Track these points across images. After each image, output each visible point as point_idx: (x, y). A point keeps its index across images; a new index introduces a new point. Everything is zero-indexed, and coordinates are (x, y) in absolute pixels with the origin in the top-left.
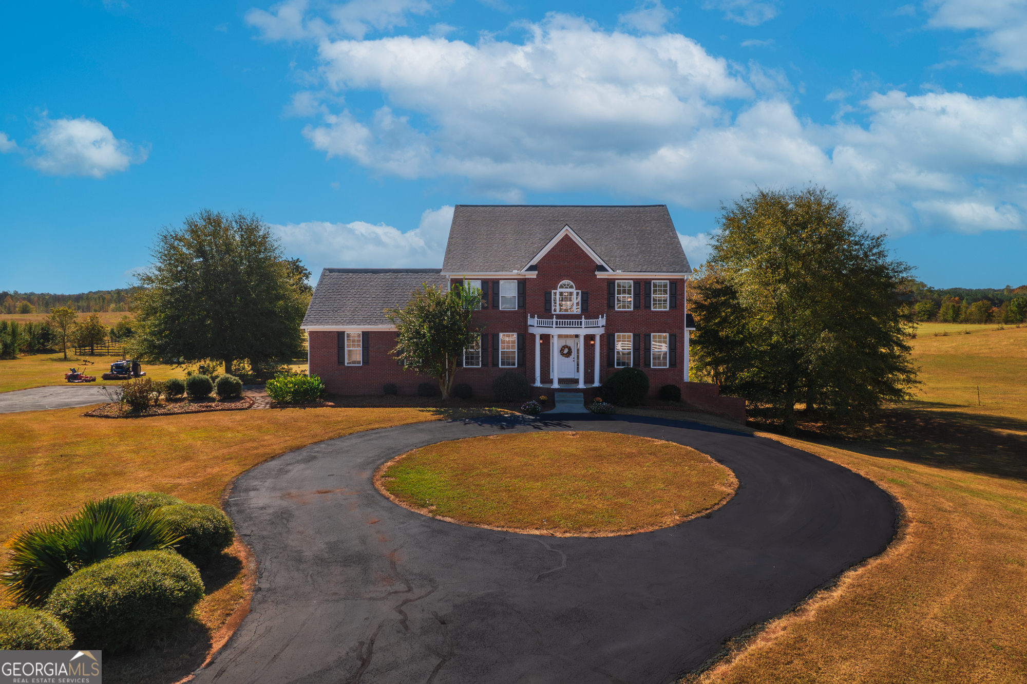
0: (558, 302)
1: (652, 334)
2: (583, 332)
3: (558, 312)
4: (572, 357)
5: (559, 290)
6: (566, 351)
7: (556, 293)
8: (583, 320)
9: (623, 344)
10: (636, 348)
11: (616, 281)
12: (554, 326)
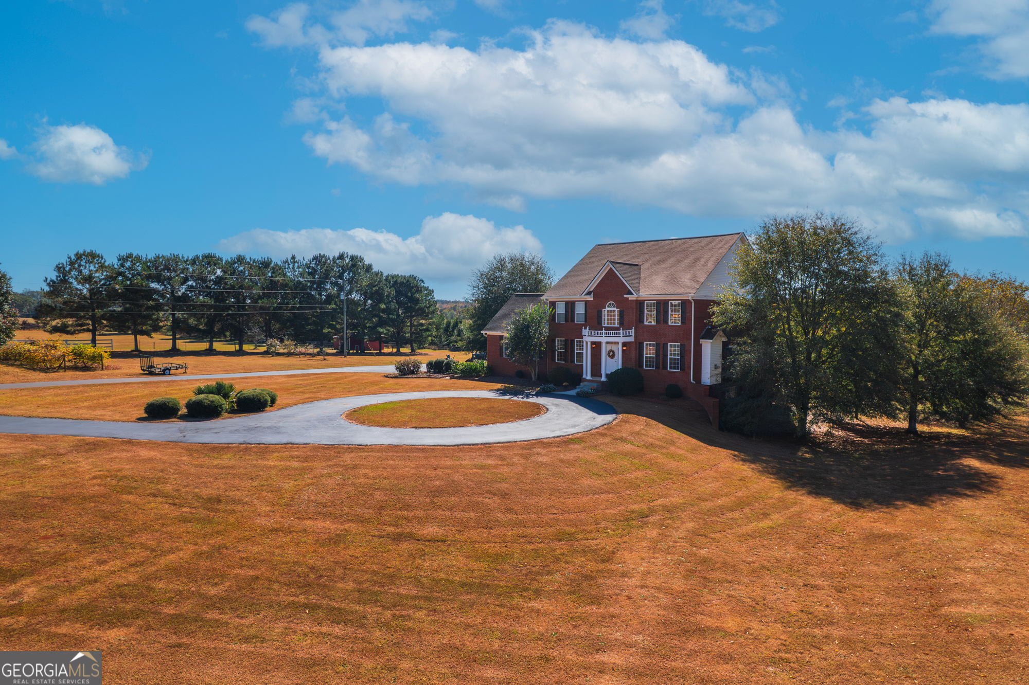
0: (606, 317)
1: (669, 344)
2: (621, 340)
3: (606, 325)
4: (615, 359)
5: (607, 309)
6: (611, 354)
7: (605, 311)
8: (621, 331)
9: (649, 351)
10: (657, 354)
11: (646, 302)
12: (604, 335)
